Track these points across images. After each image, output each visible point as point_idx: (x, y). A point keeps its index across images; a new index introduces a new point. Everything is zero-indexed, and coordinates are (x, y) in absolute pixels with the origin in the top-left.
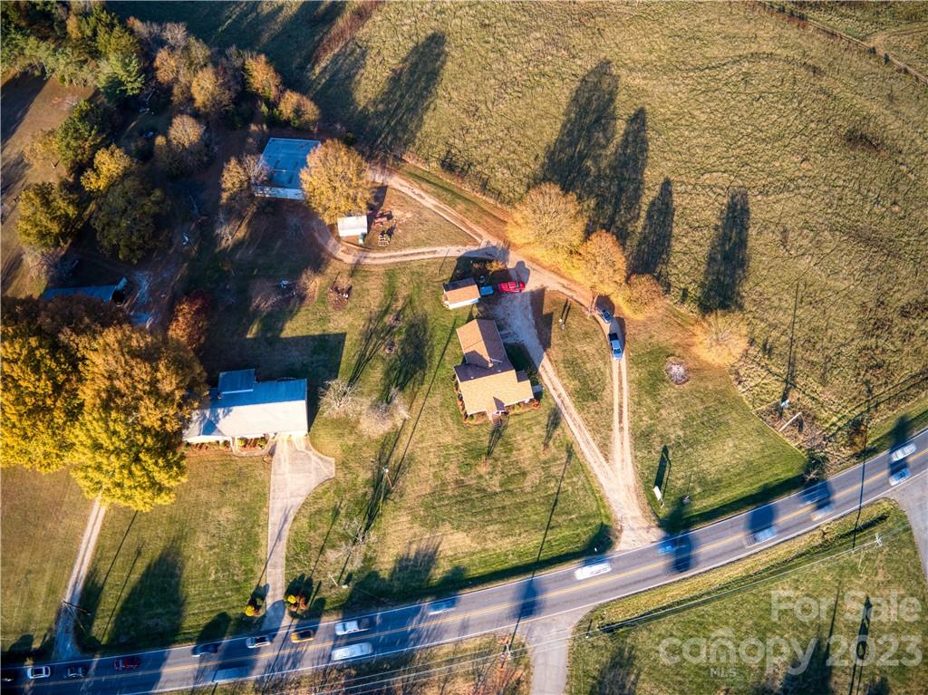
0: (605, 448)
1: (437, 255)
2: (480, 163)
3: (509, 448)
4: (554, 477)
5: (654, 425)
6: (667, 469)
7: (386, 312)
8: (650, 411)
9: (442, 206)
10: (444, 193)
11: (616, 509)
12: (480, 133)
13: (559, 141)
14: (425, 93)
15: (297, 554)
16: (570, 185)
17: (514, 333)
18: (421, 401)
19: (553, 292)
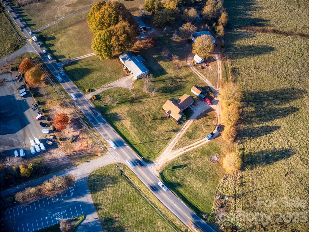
0: (176, 148)
1: (205, 81)
2: (241, 77)
3: (161, 123)
4: (159, 138)
5: (192, 159)
6: (180, 168)
7: (180, 78)
8: (196, 156)
9: (220, 75)
10: (225, 74)
11: (159, 159)
12: (251, 72)
13: (267, 92)
14: (252, 54)
15: (106, 93)
16: (254, 101)
17: (195, 109)
18: (161, 98)
19: (215, 113)
